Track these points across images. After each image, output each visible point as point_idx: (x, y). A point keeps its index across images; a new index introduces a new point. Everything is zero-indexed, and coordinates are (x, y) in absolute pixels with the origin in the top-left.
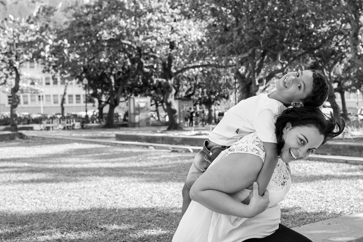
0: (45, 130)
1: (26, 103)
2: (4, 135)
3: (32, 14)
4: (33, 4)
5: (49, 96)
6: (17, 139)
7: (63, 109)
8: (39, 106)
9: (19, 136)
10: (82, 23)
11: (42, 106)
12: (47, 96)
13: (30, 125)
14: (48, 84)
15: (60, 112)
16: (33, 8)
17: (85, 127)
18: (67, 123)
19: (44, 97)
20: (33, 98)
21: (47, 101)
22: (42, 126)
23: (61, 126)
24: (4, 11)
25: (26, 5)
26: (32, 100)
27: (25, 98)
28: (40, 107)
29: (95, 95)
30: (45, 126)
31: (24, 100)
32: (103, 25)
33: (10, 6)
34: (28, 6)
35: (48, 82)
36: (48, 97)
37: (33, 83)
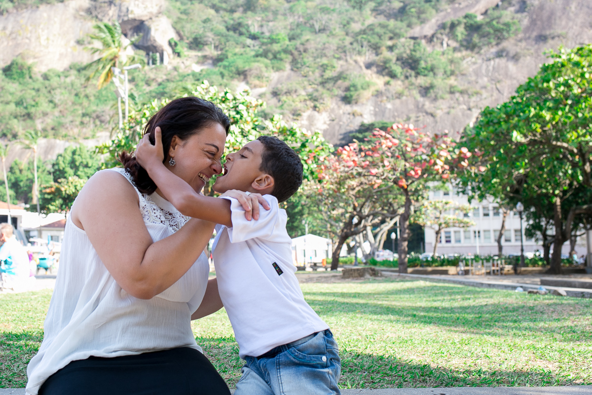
0: (462, 274)
1: (458, 241)
2: (351, 270)
3: (468, 125)
4: (469, 112)
5: (489, 231)
6: (367, 276)
7: (500, 248)
8: (474, 245)
9: (370, 271)
10: (492, 121)
11: (478, 245)
12: (485, 231)
13: (444, 268)
14: (486, 215)
15: (497, 252)
16: (469, 117)
17: (518, 271)
18: (493, 265)
19: (482, 234)
20: (467, 234)
21: (485, 238)
22: (459, 269)
23: (484, 271)
24: (433, 125)
25: (460, 114)
26: (466, 238)
27: (457, 234)
28: (476, 247)
29: (537, 227)
30: (463, 268)
31: (455, 236)
32: (519, 121)
33: (441, 117)
34: (463, 115)
35: (486, 212)
36: (487, 233)
37: (466, 215)
